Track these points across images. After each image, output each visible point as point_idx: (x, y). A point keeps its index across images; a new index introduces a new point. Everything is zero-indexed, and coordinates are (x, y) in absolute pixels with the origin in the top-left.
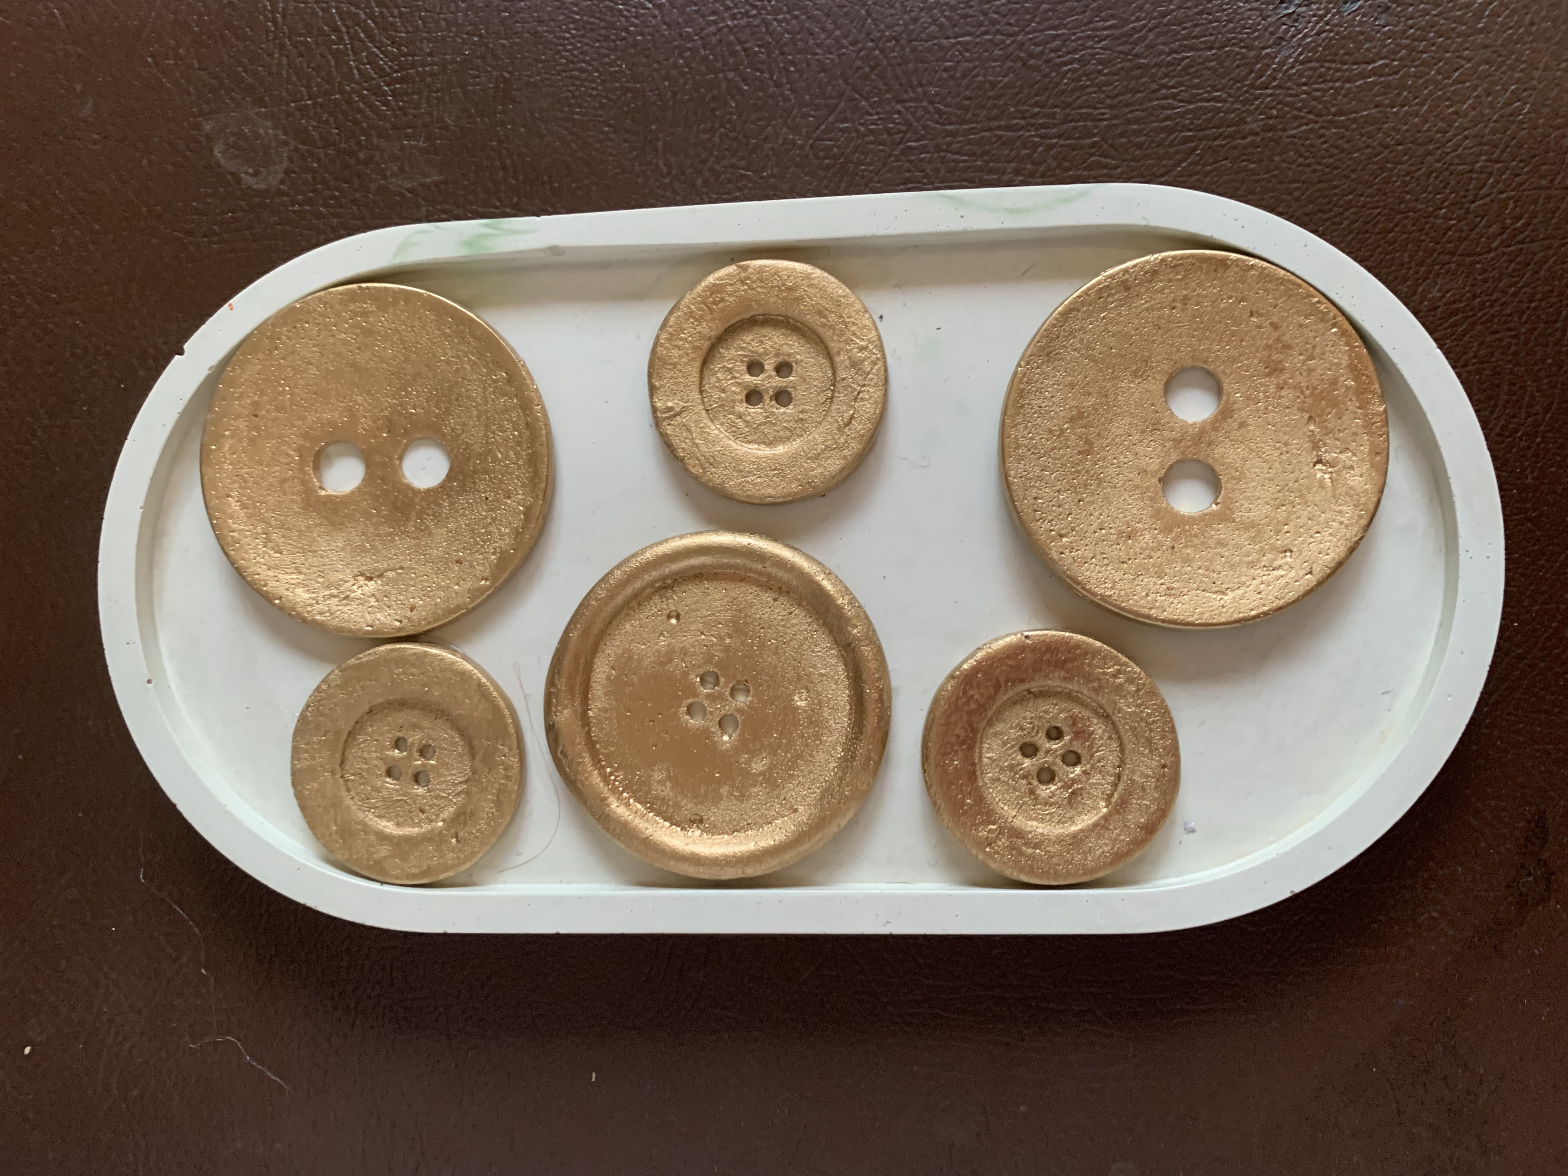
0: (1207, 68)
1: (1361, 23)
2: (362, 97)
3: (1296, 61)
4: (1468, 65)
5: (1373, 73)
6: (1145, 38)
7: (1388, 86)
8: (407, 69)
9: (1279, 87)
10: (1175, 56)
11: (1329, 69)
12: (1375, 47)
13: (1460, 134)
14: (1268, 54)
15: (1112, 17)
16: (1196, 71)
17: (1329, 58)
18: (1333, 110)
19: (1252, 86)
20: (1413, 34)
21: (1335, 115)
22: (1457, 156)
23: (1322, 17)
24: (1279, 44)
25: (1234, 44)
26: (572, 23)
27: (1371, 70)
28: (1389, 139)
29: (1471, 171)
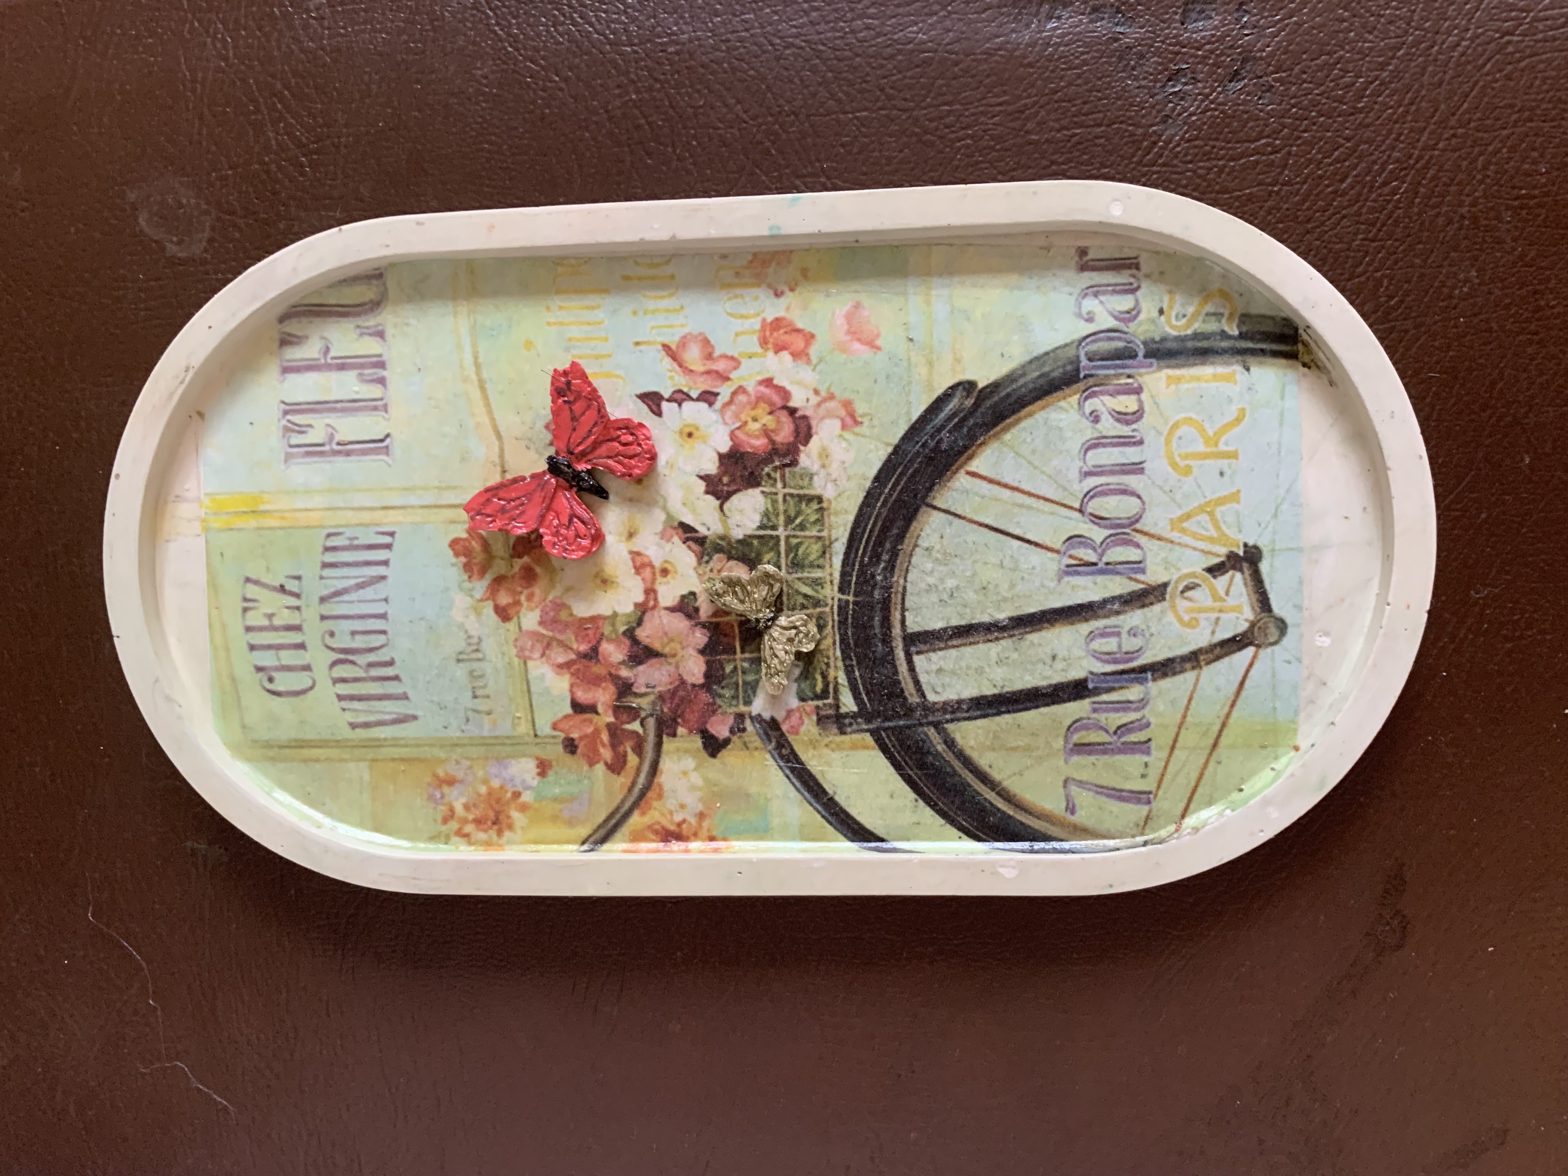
1: (1245, 103)
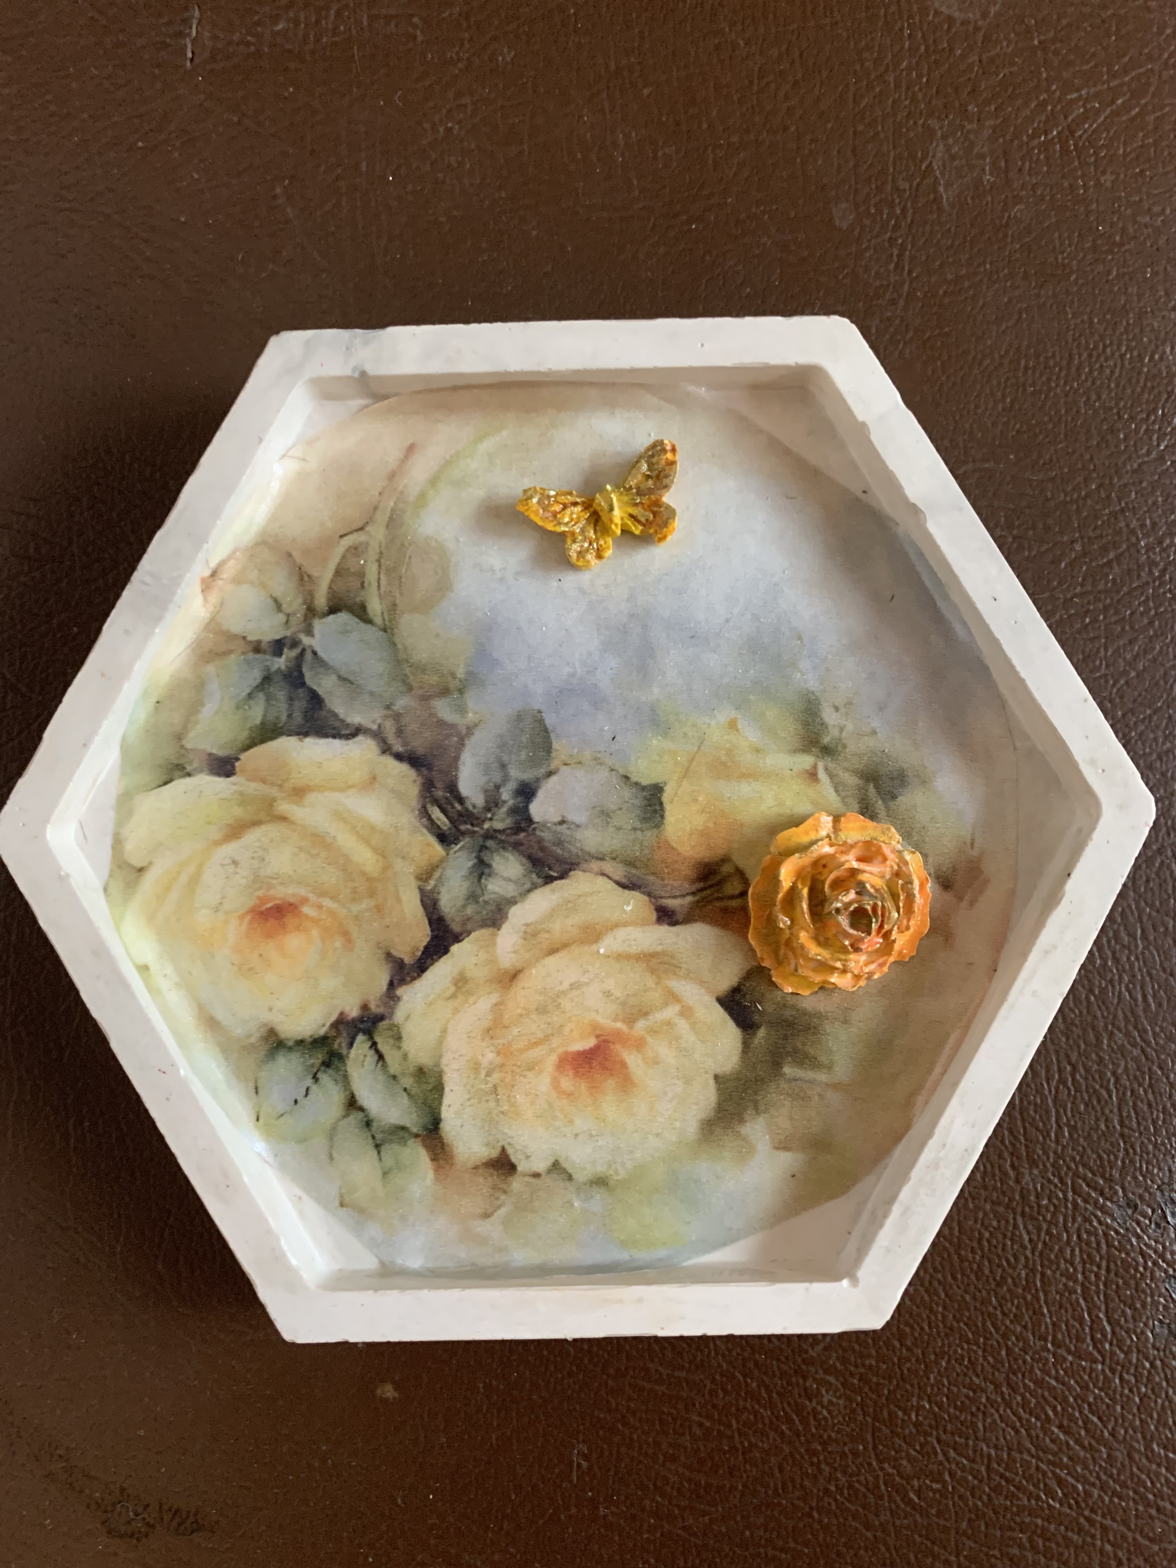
0: (1097, 1119)
2: (1042, 105)
3: (1108, 1226)
4: (1106, 1434)
5: (1095, 1320)
6: (1134, 1045)
7: (1080, 1339)
8: (1079, 158)
9: (1075, 1205)
10: (1112, 1081)
11: (1099, 1267)
12: (1126, 1321)
13: (1022, 1425)
14: (1116, 1193)
15: (1160, 1005)
16: (1093, 1108)
17: (1112, 1266)
18: (1049, 1272)
19: (1076, 1175)
20: (1144, 1368)
21: (1043, 1274)
22: (994, 1421)
23: (1162, 1257)
24: (1128, 1205)
25: (1126, 1150)
26: (1139, 355)
27: (1098, 1317)
28: (1014, 1338)
29: (977, 1439)
